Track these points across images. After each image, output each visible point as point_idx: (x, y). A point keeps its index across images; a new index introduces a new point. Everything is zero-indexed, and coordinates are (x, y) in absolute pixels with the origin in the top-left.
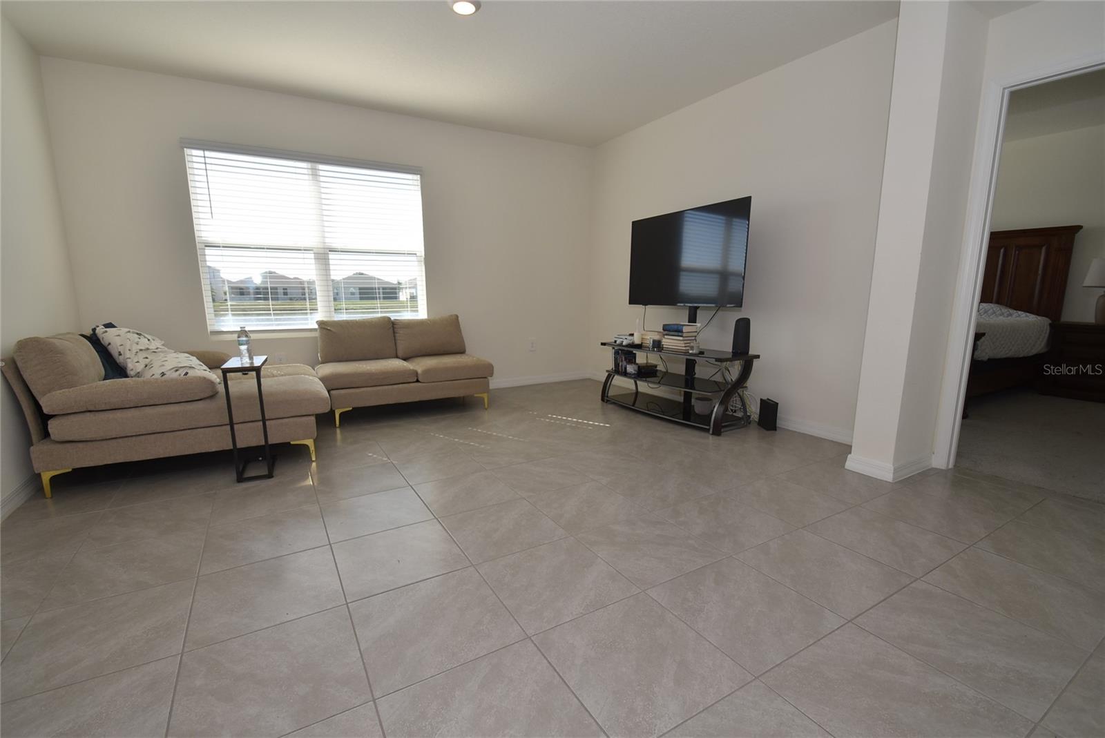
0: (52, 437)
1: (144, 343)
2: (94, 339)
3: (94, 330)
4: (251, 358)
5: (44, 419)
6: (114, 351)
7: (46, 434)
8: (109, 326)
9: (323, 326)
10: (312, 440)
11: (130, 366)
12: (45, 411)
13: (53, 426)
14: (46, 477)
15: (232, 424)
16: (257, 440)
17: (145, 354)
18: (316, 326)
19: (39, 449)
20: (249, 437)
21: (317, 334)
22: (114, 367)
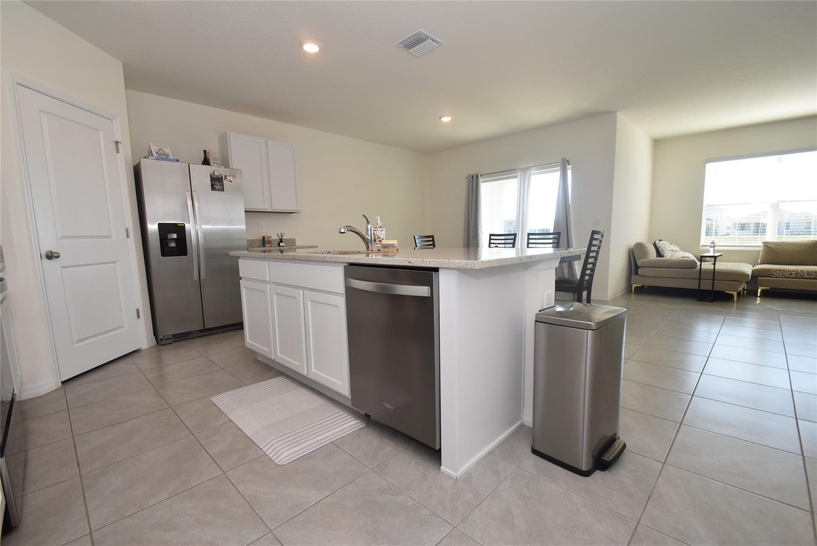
0: (639, 274)
1: (672, 247)
2: (655, 245)
3: (655, 242)
4: (714, 253)
5: (637, 267)
6: (661, 250)
7: (636, 273)
8: (660, 240)
9: (765, 244)
10: (736, 293)
11: (665, 255)
12: (639, 265)
13: (640, 270)
14: (634, 286)
15: (700, 279)
16: (709, 288)
17: (671, 252)
18: (762, 245)
19: (634, 277)
20: (706, 286)
21: (761, 249)
22: (659, 254)
